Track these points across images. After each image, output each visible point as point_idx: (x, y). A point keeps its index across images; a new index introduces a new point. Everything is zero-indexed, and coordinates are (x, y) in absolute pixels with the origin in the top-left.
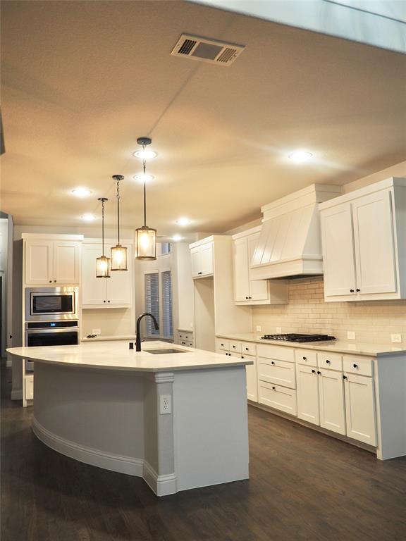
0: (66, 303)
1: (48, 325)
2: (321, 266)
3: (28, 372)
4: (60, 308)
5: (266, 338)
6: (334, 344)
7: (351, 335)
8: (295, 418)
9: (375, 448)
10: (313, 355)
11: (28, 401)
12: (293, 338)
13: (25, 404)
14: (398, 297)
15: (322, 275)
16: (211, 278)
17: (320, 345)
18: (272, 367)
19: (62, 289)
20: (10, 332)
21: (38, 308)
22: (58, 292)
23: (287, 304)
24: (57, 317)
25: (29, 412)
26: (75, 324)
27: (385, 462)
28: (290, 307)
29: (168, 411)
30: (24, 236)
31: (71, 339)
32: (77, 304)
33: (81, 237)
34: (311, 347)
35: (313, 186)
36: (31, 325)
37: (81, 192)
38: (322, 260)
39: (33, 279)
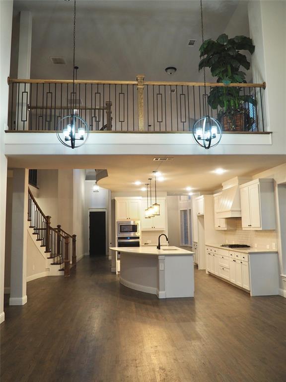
0: (134, 228)
1: (126, 238)
2: (241, 214)
3: (118, 259)
4: (132, 230)
5: (223, 246)
6: (249, 249)
7: (256, 245)
8: (230, 282)
9: (250, 291)
10: (240, 254)
11: (118, 272)
12: (232, 246)
13: (117, 273)
14: (261, 229)
15: (241, 218)
16: (203, 216)
17: (240, 249)
18: (222, 259)
19: (134, 222)
20: (110, 241)
21: (122, 231)
22: (132, 223)
23: (236, 230)
24: (132, 234)
25: (118, 276)
26: (138, 238)
27: (253, 297)
28: (237, 231)
29: (163, 269)
30: (116, 198)
31: (137, 245)
32: (139, 229)
33: (141, 198)
34: (237, 250)
35: (237, 177)
36: (119, 238)
37: (138, 183)
38: (241, 211)
39: (120, 217)
